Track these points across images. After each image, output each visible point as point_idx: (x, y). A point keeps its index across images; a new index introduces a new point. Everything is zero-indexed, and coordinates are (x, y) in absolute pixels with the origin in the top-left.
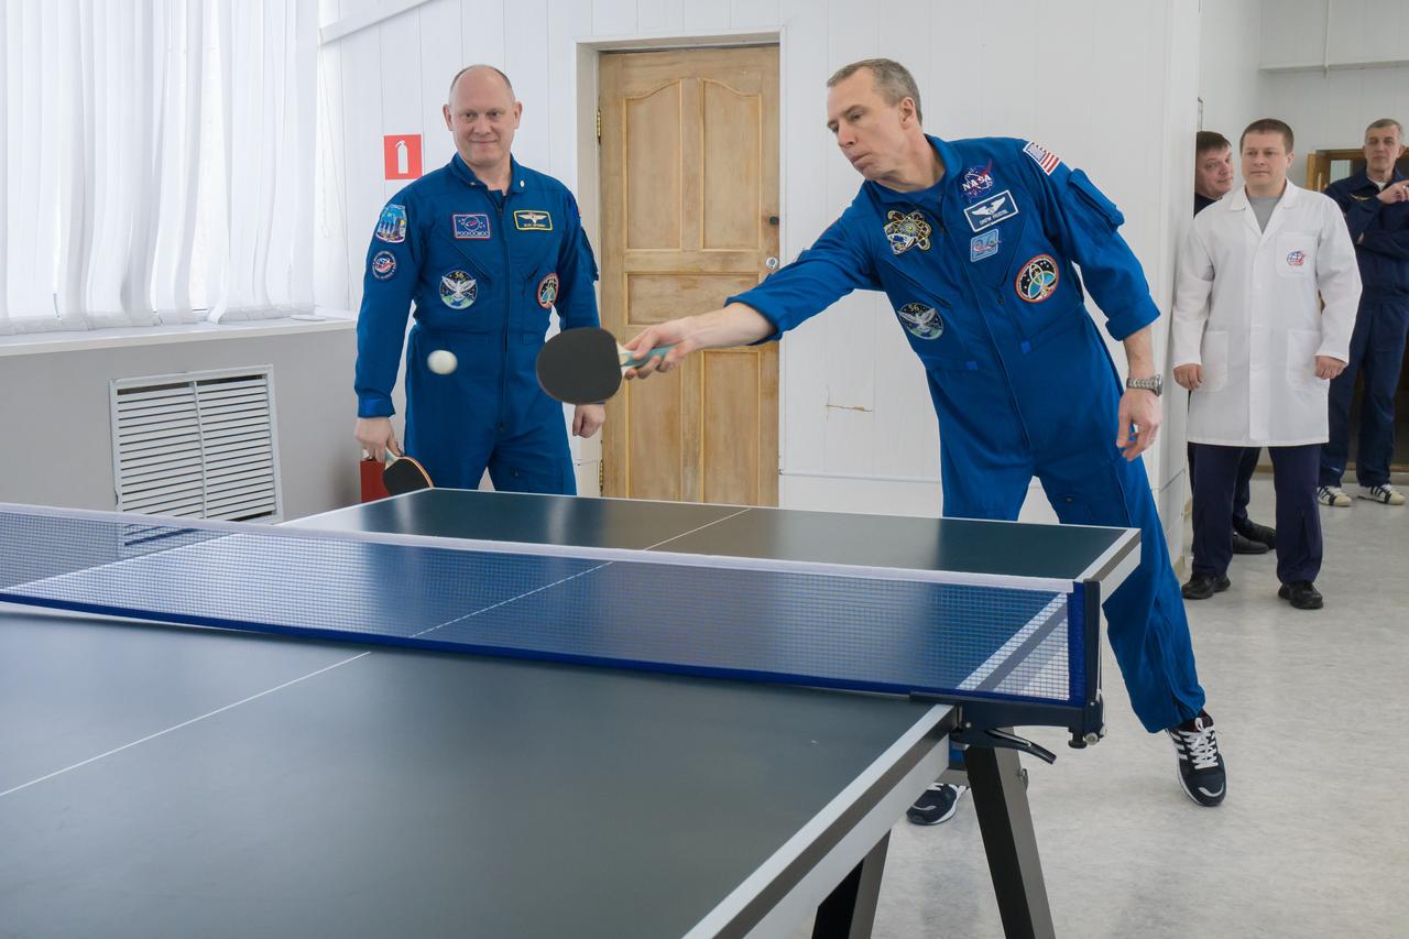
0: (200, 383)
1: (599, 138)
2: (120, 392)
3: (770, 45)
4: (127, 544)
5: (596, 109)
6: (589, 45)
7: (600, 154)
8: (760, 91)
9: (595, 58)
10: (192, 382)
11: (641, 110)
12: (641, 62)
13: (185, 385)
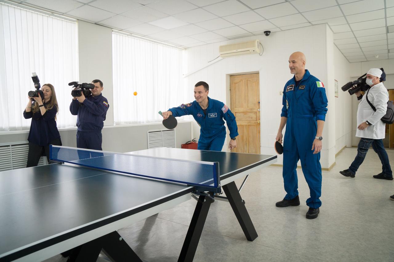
0: (163, 131)
1: (230, 90)
2: (149, 132)
3: (257, 73)
5: (229, 85)
6: (228, 74)
7: (230, 92)
8: (257, 81)
9: (229, 76)
11: (237, 85)
12: (237, 77)
13: (160, 131)
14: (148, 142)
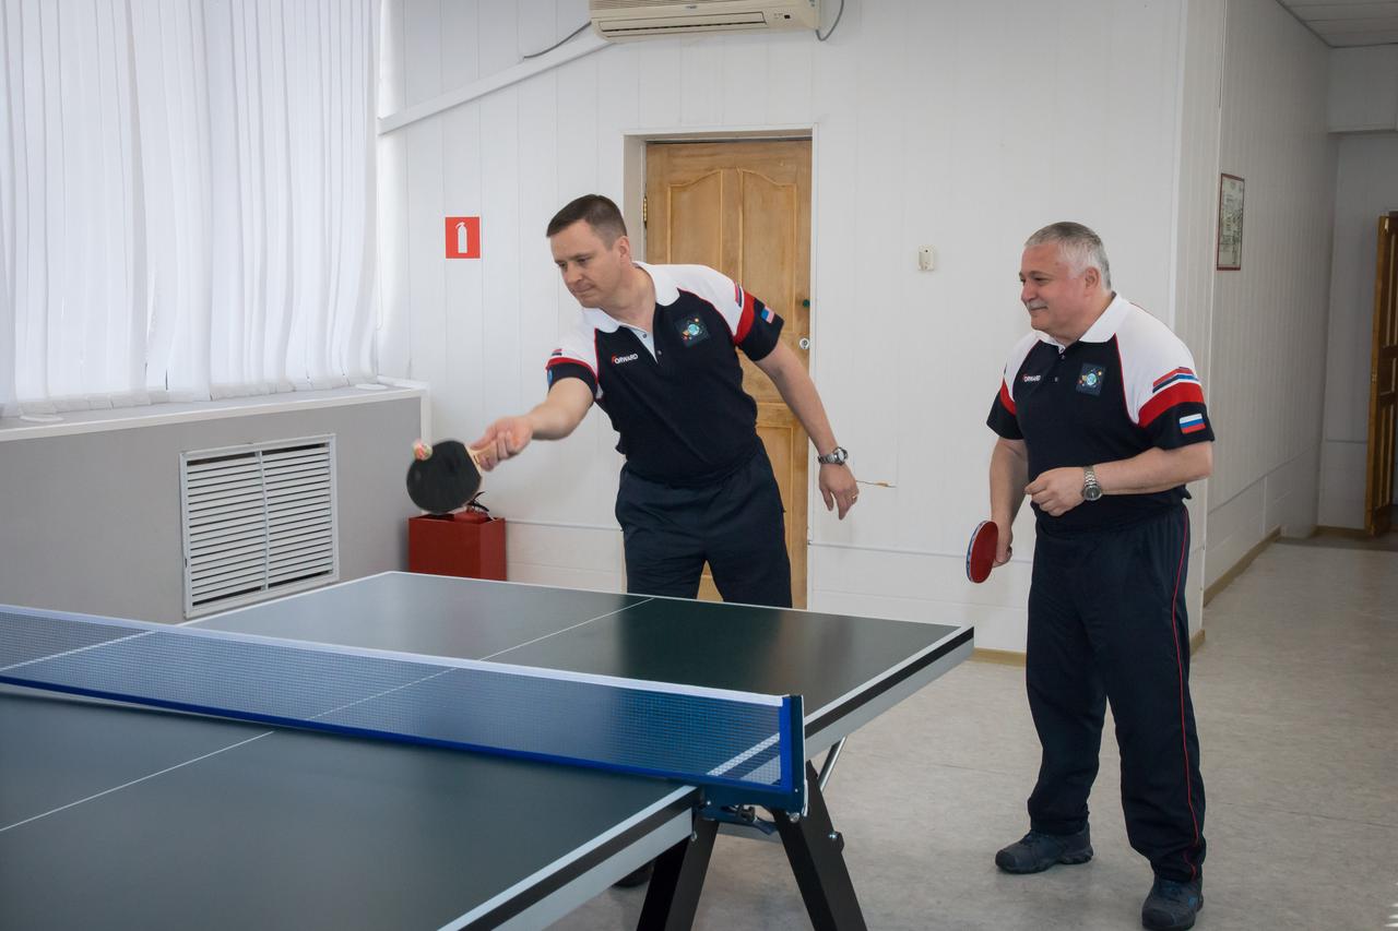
0: (265, 453)
1: (646, 223)
2: (190, 463)
3: (803, 140)
4: (195, 604)
5: (642, 196)
6: (637, 137)
7: (647, 238)
8: (795, 182)
9: (642, 148)
10: (258, 452)
11: (685, 196)
12: (685, 152)
13: (252, 455)
14: (186, 516)
